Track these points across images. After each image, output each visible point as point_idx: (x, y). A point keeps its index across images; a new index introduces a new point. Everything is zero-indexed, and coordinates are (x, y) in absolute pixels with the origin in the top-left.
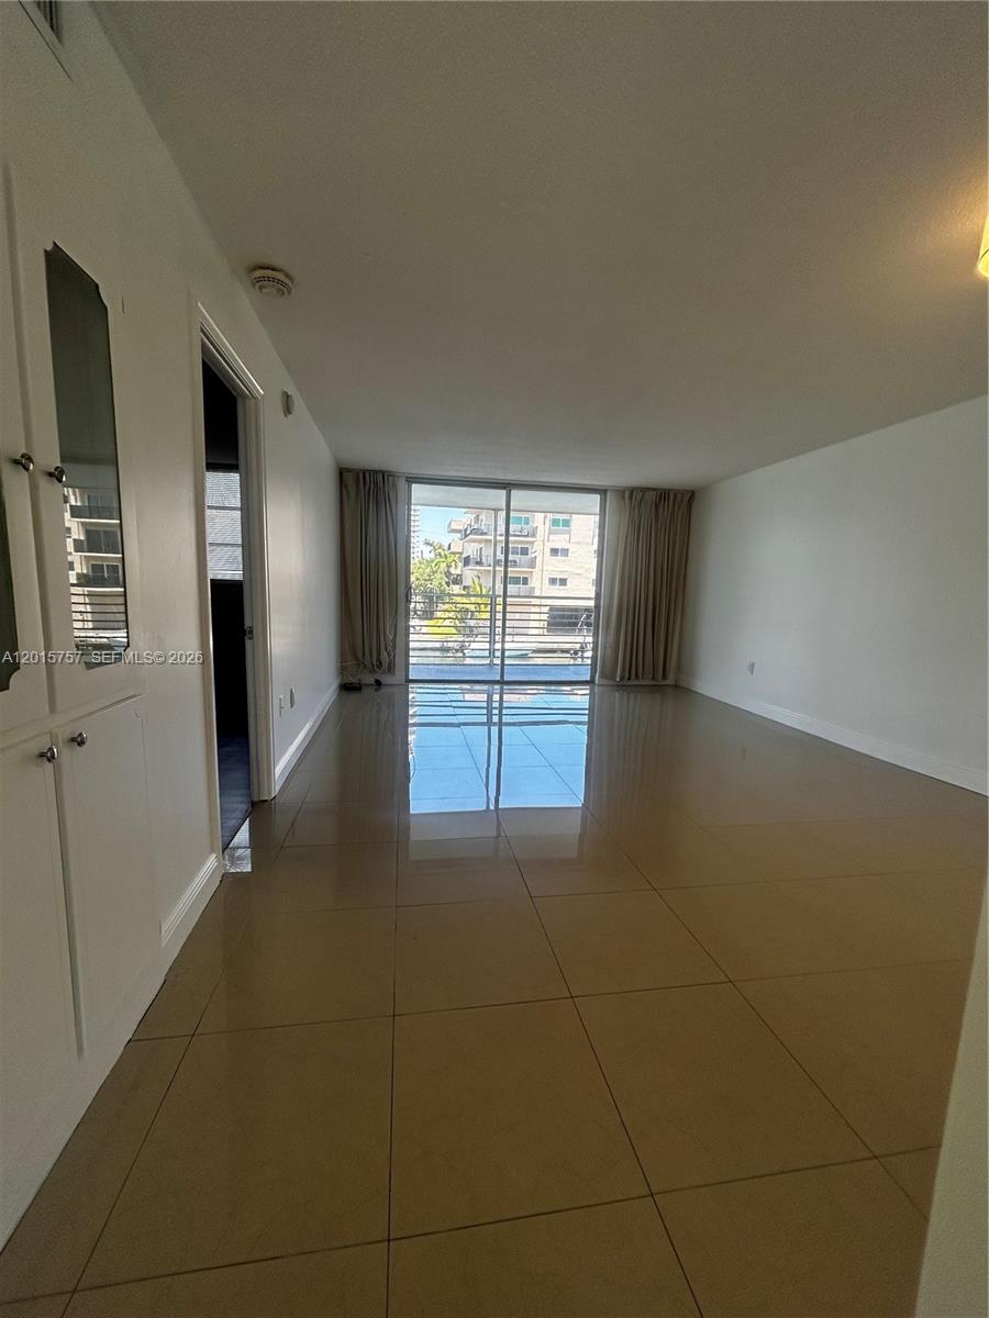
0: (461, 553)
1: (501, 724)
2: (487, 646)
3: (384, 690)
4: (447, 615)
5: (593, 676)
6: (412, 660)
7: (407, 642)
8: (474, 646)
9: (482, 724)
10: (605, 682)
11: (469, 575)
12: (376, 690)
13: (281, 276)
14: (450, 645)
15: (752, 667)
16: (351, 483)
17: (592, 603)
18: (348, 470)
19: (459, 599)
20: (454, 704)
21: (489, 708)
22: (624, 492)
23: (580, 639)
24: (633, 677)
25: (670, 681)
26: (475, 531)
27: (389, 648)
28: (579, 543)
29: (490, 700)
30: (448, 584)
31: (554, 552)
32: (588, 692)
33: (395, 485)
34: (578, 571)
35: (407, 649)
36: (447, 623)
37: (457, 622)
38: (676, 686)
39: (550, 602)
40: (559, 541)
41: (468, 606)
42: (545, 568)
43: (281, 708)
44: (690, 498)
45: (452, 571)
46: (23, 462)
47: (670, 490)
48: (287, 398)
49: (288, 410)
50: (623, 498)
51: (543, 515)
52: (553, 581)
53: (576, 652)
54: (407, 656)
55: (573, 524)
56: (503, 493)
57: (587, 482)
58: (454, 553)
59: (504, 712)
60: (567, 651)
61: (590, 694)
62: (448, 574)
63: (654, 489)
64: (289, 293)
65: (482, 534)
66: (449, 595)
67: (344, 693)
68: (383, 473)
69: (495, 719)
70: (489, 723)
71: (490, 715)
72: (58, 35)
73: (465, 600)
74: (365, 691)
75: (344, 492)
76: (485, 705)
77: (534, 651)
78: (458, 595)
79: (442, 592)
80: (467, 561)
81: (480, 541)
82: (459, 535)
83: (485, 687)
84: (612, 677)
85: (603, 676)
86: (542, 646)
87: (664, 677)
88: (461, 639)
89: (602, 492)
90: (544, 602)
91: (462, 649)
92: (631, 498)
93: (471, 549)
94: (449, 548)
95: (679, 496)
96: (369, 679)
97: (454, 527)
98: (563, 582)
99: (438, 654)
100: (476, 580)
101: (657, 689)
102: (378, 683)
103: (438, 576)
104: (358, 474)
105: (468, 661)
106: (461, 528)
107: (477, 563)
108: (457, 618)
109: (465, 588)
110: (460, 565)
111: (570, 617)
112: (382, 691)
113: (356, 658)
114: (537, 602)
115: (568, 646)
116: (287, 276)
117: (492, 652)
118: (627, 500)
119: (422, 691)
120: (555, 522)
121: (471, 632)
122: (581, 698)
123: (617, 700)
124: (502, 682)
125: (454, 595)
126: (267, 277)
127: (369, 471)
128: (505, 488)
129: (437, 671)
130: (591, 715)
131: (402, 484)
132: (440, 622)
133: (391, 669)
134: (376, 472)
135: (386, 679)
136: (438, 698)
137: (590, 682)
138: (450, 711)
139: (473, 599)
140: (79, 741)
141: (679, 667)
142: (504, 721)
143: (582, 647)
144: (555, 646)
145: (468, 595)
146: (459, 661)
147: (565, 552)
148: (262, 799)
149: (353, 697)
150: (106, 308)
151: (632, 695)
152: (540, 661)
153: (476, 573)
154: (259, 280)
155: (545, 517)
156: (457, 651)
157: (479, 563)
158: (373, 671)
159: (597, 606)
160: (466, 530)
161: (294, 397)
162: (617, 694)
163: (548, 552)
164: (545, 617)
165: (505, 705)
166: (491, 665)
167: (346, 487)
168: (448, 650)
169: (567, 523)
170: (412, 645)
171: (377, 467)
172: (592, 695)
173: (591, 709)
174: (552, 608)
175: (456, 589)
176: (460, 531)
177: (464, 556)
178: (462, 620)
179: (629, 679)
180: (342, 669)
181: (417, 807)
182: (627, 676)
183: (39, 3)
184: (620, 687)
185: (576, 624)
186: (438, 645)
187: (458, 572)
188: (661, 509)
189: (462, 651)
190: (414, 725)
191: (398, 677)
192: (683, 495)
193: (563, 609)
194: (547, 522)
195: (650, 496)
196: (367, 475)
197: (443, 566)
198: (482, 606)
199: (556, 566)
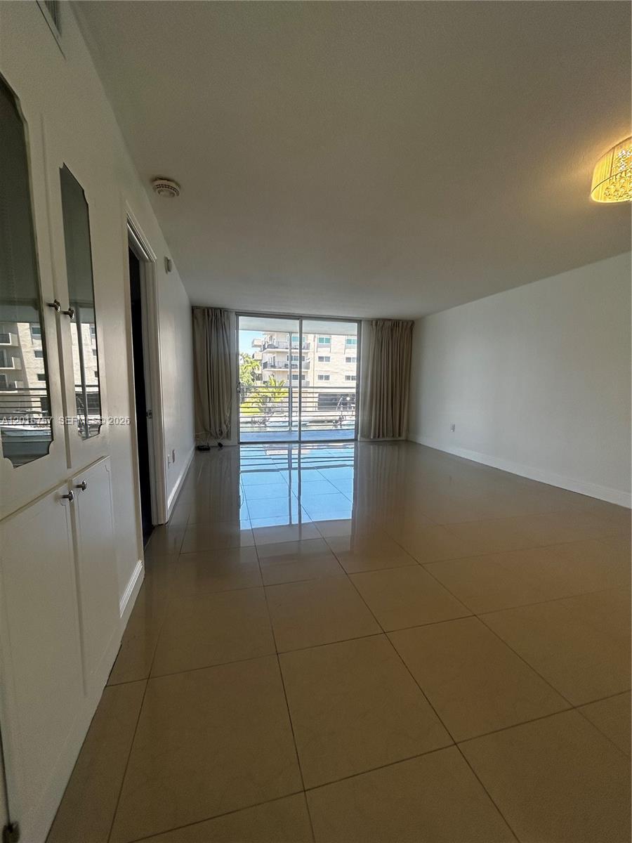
0: (261, 360)
1: (300, 468)
2: (287, 419)
3: (225, 450)
4: (254, 400)
5: (356, 436)
6: (241, 430)
7: (238, 418)
8: (272, 419)
9: (285, 469)
10: (364, 439)
11: (267, 374)
12: (219, 450)
13: (173, 185)
14: (256, 419)
15: (453, 428)
16: (199, 315)
17: (354, 391)
18: (197, 307)
19: (260, 390)
20: (272, 457)
21: (290, 459)
22: (372, 321)
23: (339, 413)
24: (381, 436)
25: (403, 438)
26: (271, 346)
27: (227, 422)
28: (335, 353)
29: (290, 454)
30: (253, 380)
31: (321, 359)
32: (353, 446)
33: (228, 318)
34: (336, 371)
35: (238, 423)
36: (254, 405)
37: (260, 404)
38: (407, 441)
39: (319, 390)
40: (324, 352)
41: (267, 394)
42: (315, 369)
43: (169, 463)
44: (412, 325)
45: (256, 372)
46: (55, 305)
47: (399, 320)
48: (168, 261)
49: (168, 269)
50: (372, 325)
51: (313, 335)
52: (321, 377)
53: (337, 422)
54: (238, 428)
55: (332, 341)
56: (297, 322)
57: (349, 316)
58: (257, 360)
59: (302, 461)
60: (331, 421)
61: (355, 448)
62: (253, 374)
63: (390, 320)
64: (178, 195)
65: (275, 348)
66: (255, 387)
67: (198, 452)
68: (221, 309)
69: (295, 465)
70: (290, 468)
71: (290, 463)
72: (58, 28)
73: (265, 390)
74: (212, 450)
75: (195, 321)
76: (287, 457)
77: (311, 422)
78: (260, 387)
79: (249, 385)
80: (265, 365)
81: (273, 353)
82: (259, 349)
83: (286, 445)
84: (369, 437)
85: (362, 436)
86: (316, 418)
87: (400, 435)
88: (264, 415)
89: (359, 321)
90: (316, 390)
91: (264, 422)
92: (376, 325)
93: (268, 358)
94: (253, 357)
95: (405, 324)
96: (214, 443)
97: (255, 343)
98: (327, 378)
99: (249, 425)
100: (272, 377)
101: (395, 443)
102: (220, 445)
103: (246, 375)
104: (204, 310)
105: (268, 429)
106: (260, 344)
107: (272, 366)
108: (260, 402)
109: (264, 382)
110: (261, 368)
111: (332, 400)
112: (222, 451)
113: (206, 430)
114: (311, 390)
115: (331, 418)
116: (177, 184)
117: (290, 423)
118: (374, 327)
119: (248, 449)
120: (321, 340)
121: (270, 411)
122: (350, 451)
123: (372, 451)
124: (300, 442)
125: (257, 387)
126: (163, 184)
127: (212, 308)
128: (298, 319)
129: (257, 436)
130: (356, 461)
131: (233, 317)
132: (250, 405)
133: (228, 436)
134: (216, 309)
135: (225, 442)
136: (259, 453)
137: (355, 440)
138: (271, 461)
139: (271, 390)
140: (83, 487)
141: (408, 430)
142: (302, 466)
143: (340, 418)
144: (324, 418)
145: (267, 387)
146: (263, 429)
147: (328, 359)
148: (160, 523)
149: (204, 455)
150: (87, 205)
151: (381, 447)
152: (314, 428)
153: (271, 373)
154: (159, 186)
155: (315, 337)
156: (261, 423)
157: (273, 366)
158: (216, 438)
159: (358, 392)
160: (264, 346)
161: (172, 261)
162: (372, 447)
163: (317, 358)
164: (316, 400)
165: (302, 456)
166: (290, 431)
167: (196, 318)
168: (255, 422)
169: (328, 341)
170: (241, 420)
171: (217, 307)
172: (356, 448)
173: (356, 457)
174: (320, 394)
175: (259, 383)
176: (260, 346)
177: (263, 362)
178: (264, 403)
179: (379, 437)
180: (197, 437)
181: (244, 525)
182: (377, 436)
183: (46, 2)
184: (373, 442)
185: (336, 404)
186: (249, 420)
187: (260, 372)
188: (394, 331)
189: (264, 423)
190: (243, 472)
191: (233, 441)
192: (407, 323)
193: (326, 395)
194: (316, 340)
195: (388, 324)
196: (210, 311)
197: (250, 368)
198: (277, 394)
199: (323, 368)
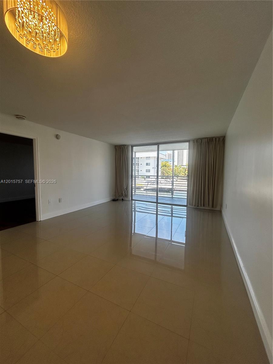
10: (191, 206)
15: (226, 207)
24: (199, 206)
25: (218, 209)
27: (125, 190)
32: (186, 209)
33: (127, 148)
38: (220, 211)
47: (212, 137)
48: (57, 135)
49: (58, 138)
54: (132, 193)
74: (119, 201)
85: (189, 204)
87: (213, 207)
89: (189, 141)
92: (197, 142)
95: (218, 139)
96: (120, 198)
101: (210, 211)
112: (124, 202)
135: (125, 198)
137: (187, 206)
141: (221, 205)
154: (17, 117)
167: (116, 150)
171: (124, 144)
184: (194, 209)
188: (210, 144)
191: (128, 199)
195: (205, 140)
196: (120, 146)
